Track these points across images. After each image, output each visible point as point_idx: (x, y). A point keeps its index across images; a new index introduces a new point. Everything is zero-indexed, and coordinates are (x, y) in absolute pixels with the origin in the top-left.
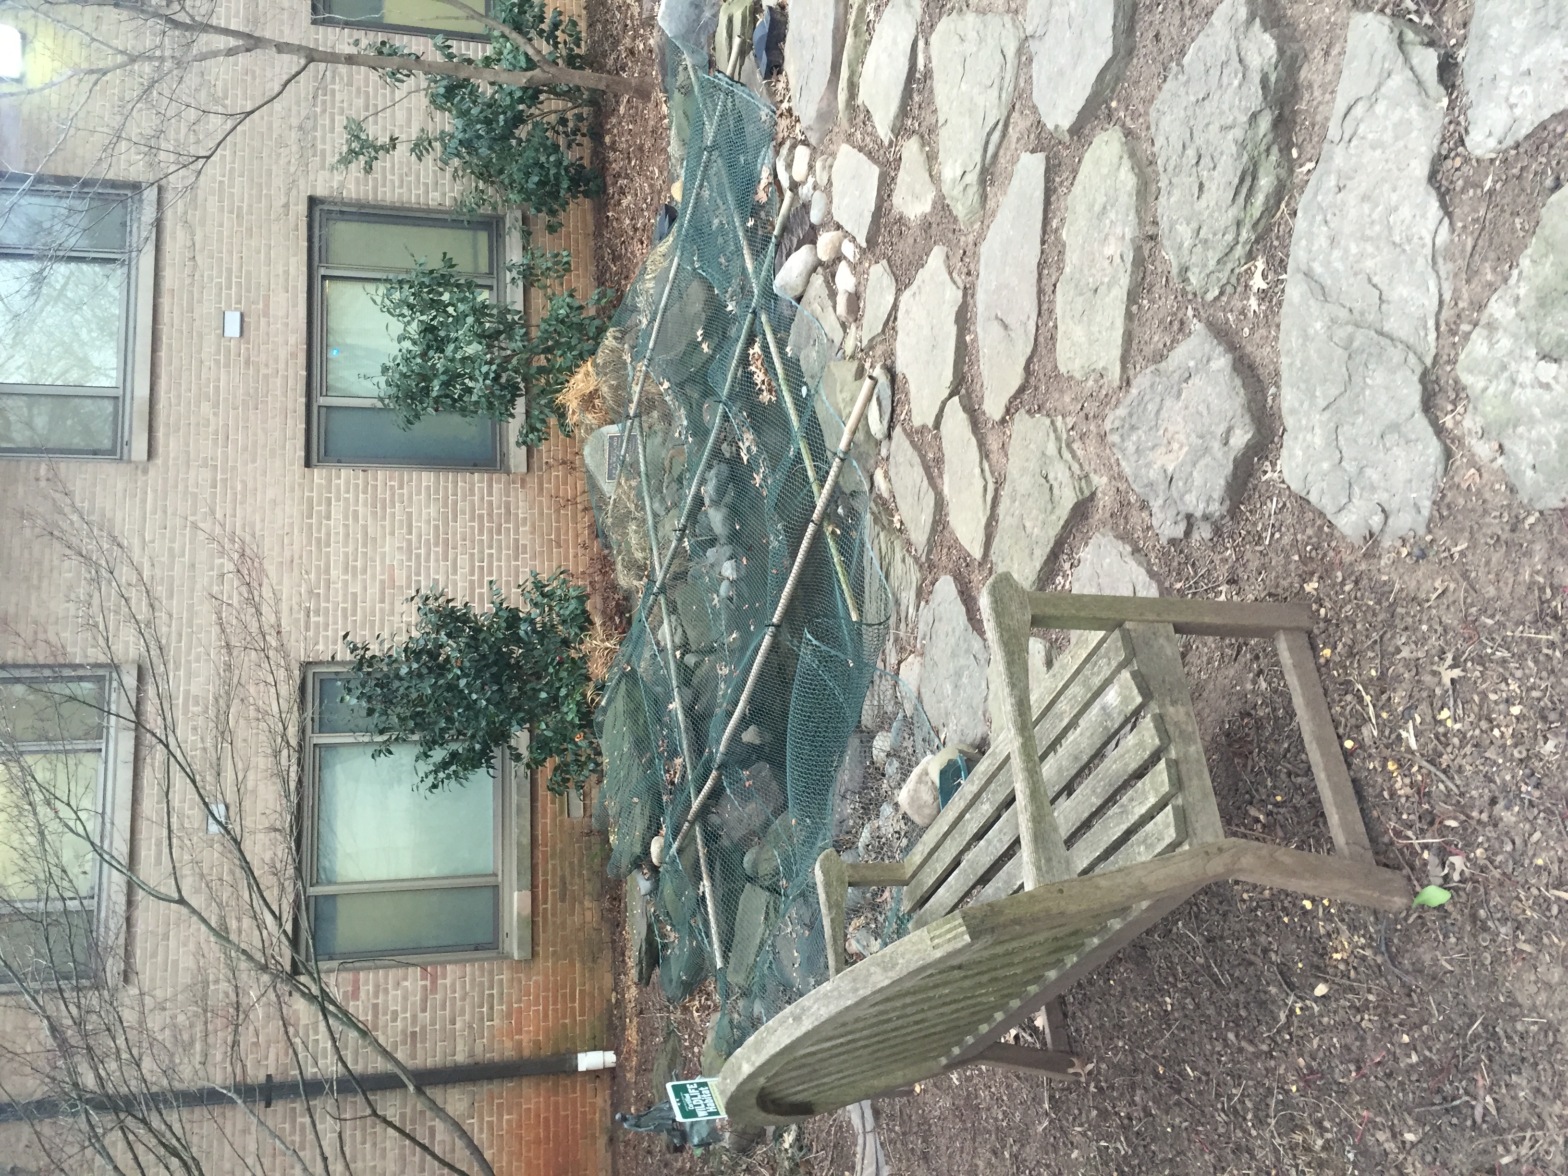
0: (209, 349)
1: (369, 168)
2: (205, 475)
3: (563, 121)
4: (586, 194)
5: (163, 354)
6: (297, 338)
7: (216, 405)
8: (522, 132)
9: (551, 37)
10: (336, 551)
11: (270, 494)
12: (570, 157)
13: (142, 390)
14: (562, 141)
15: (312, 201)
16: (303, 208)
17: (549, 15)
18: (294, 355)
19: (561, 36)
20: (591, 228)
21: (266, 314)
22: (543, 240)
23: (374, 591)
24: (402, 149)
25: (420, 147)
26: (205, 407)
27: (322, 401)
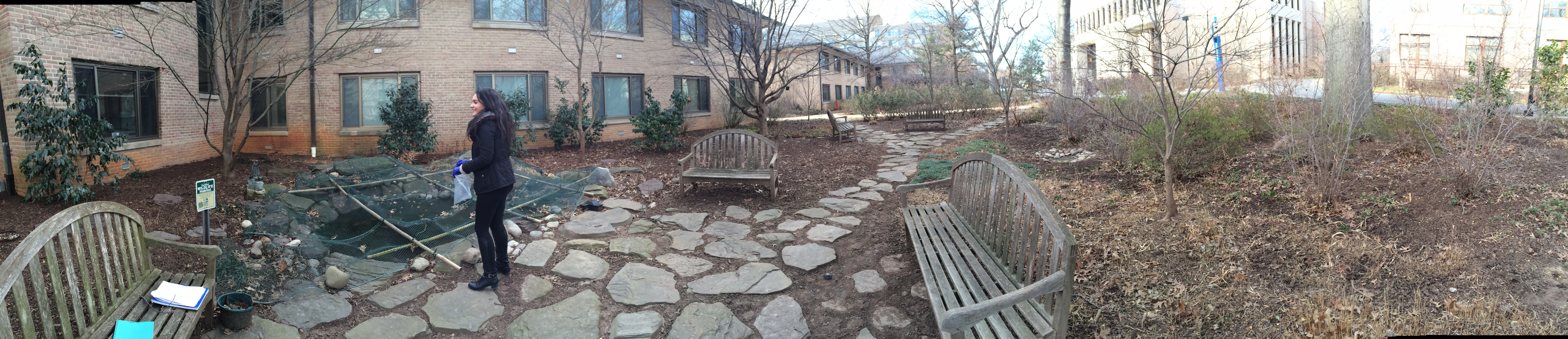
0: (505, 44)
1: (556, 87)
2: (470, 44)
3: (574, 138)
4: (556, 145)
5: (502, 32)
6: (509, 68)
7: (489, 46)
8: (570, 127)
9: (595, 133)
10: (451, 80)
11: (466, 62)
12: (565, 140)
13: (492, 26)
14: (569, 137)
15: (547, 72)
16: (545, 69)
17: (601, 132)
18: (505, 67)
19: (595, 136)
20: (548, 146)
21: (516, 60)
22: (542, 133)
23: (440, 91)
24: (562, 96)
25: (563, 100)
26: (489, 43)
27: (493, 76)
